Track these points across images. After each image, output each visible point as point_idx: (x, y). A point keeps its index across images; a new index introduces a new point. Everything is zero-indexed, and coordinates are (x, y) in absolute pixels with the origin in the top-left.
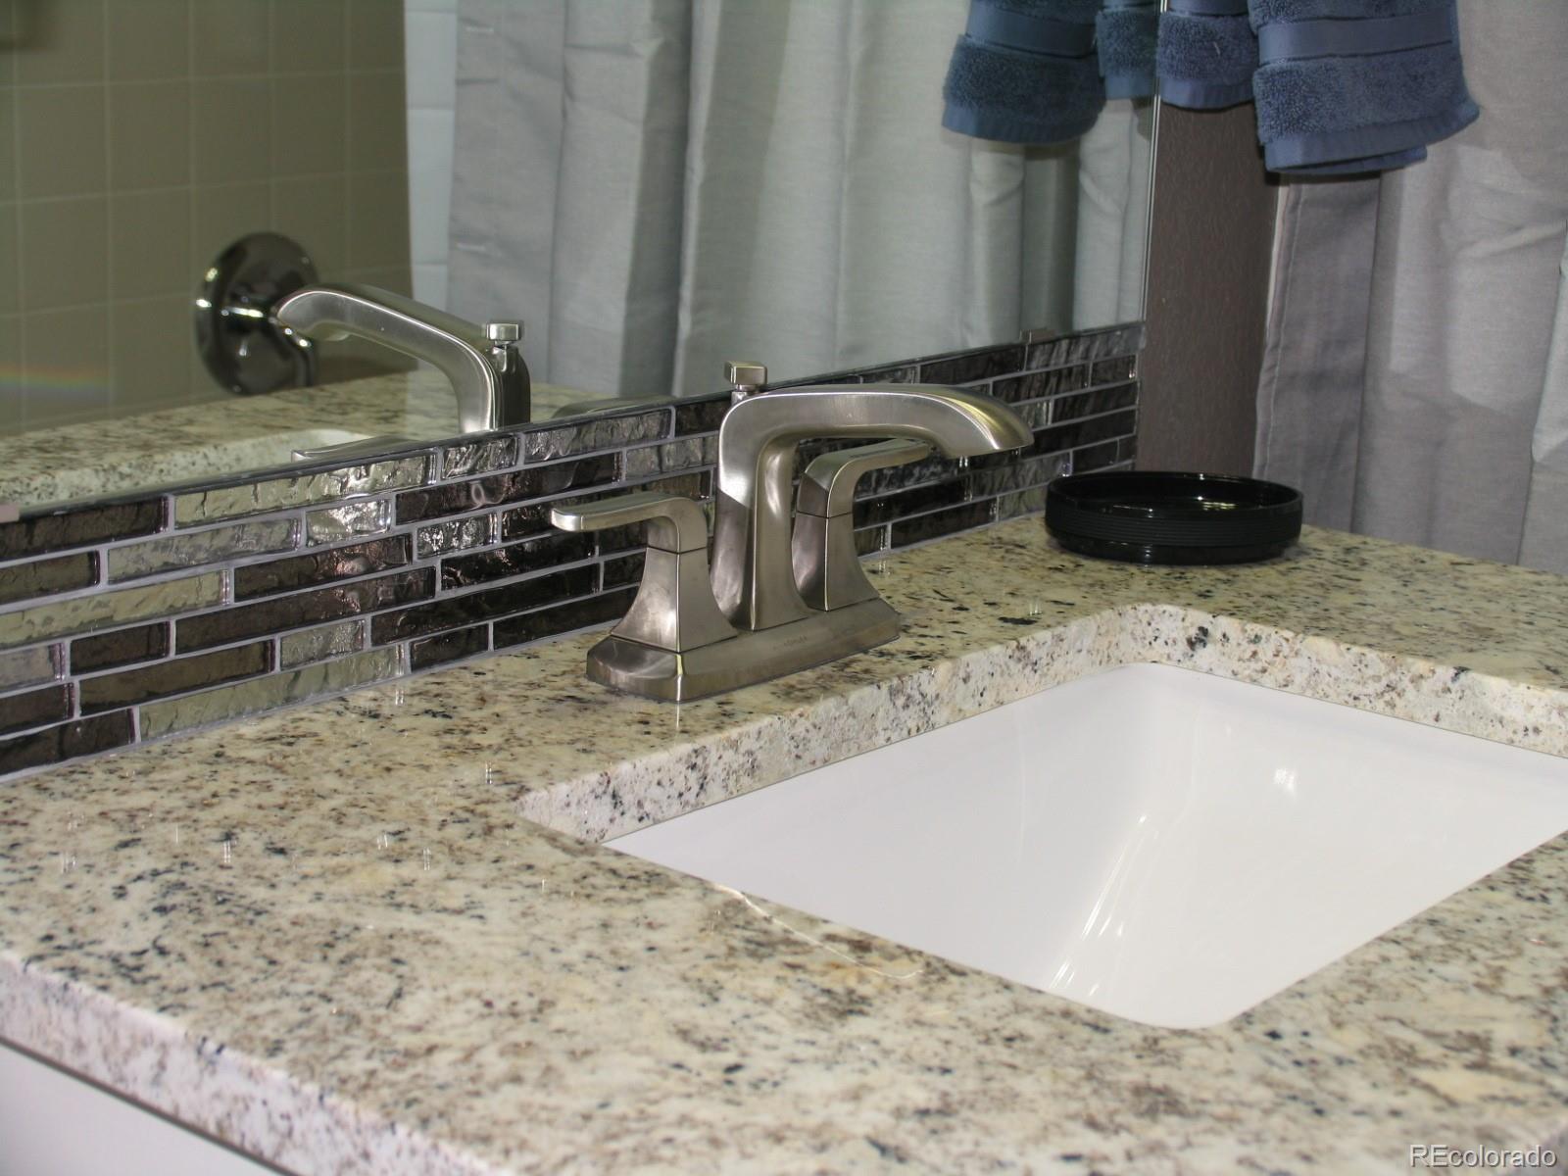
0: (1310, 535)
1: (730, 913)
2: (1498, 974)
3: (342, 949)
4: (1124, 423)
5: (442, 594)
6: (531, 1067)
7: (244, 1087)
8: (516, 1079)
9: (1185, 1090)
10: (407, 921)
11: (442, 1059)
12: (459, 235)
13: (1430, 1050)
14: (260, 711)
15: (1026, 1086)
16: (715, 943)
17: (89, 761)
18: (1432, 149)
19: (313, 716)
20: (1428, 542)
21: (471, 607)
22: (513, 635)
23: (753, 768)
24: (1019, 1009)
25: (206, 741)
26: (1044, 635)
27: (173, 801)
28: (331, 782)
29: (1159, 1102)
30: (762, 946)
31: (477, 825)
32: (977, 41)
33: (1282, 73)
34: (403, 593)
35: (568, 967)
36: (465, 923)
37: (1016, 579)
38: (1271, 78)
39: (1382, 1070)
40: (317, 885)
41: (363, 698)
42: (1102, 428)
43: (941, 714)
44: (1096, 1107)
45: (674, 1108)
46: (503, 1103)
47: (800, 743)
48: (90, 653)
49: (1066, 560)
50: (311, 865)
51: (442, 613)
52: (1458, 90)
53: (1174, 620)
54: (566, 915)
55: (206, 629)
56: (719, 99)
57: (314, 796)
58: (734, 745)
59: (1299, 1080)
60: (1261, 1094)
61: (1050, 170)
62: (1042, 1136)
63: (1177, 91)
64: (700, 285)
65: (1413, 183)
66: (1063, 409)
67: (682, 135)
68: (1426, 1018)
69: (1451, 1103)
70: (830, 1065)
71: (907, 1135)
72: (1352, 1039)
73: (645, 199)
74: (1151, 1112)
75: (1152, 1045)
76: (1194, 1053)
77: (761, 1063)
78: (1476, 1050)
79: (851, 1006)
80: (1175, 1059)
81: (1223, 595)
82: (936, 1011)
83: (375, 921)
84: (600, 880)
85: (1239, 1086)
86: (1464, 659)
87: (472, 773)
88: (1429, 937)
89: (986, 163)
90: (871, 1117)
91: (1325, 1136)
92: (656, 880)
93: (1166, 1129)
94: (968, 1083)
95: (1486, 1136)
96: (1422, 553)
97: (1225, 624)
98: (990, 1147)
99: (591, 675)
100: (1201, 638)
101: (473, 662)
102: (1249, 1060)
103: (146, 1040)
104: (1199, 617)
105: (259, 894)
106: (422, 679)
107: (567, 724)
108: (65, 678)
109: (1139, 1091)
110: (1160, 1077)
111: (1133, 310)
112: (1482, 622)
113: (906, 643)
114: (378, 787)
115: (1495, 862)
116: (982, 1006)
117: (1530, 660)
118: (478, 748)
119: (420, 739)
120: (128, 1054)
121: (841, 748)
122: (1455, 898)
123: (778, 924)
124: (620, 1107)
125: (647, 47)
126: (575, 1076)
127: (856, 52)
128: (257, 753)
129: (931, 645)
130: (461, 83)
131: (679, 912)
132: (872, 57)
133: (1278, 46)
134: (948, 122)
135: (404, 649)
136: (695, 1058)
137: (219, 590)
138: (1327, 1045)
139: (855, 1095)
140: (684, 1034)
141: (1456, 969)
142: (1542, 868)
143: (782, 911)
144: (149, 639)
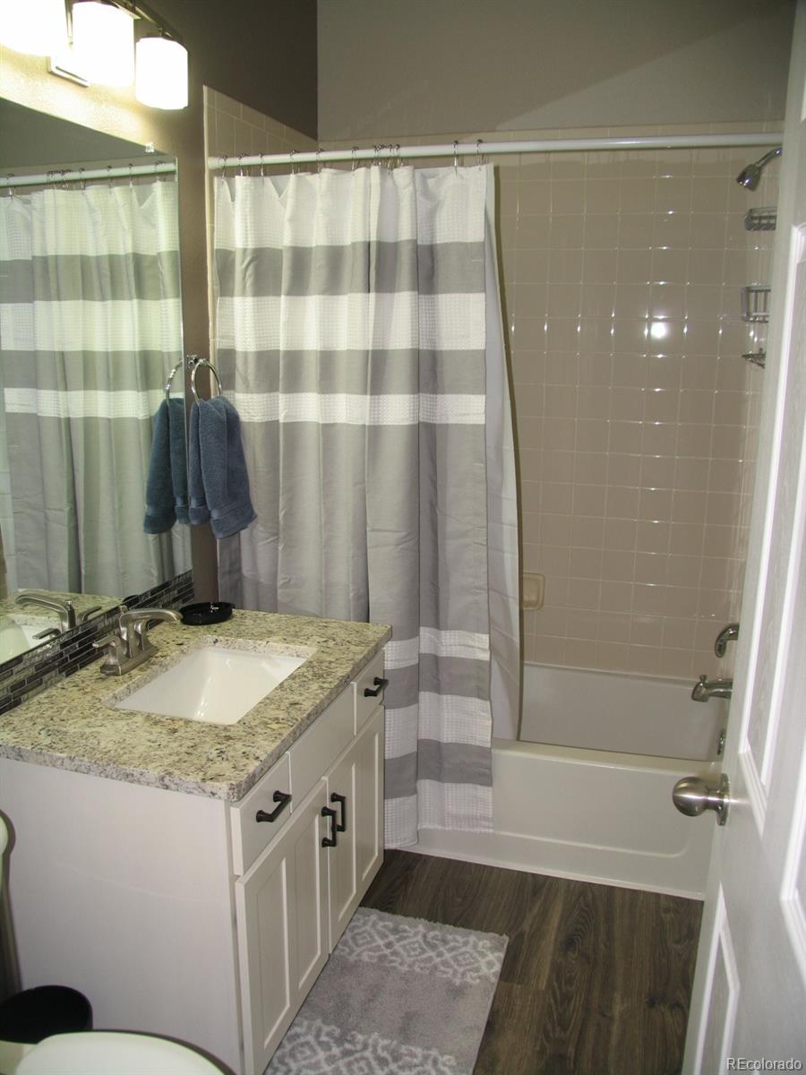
0: (235, 611)
1: (148, 717)
2: (279, 706)
3: (85, 737)
4: (191, 591)
5: (69, 661)
6: (126, 750)
7: (80, 763)
8: (125, 753)
9: (232, 735)
10: (94, 730)
11: (112, 752)
12: (18, 550)
13: (270, 721)
14: (42, 692)
15: (207, 739)
16: (147, 724)
17: (16, 709)
18: (249, 526)
19: (53, 691)
20: (258, 610)
21: (75, 662)
22: (82, 667)
23: (138, 686)
24: (202, 727)
25: (35, 699)
26: (185, 647)
27: (37, 714)
28: (64, 705)
29: (229, 738)
30: (156, 723)
31: (95, 709)
32: (149, 514)
33: (218, 520)
34: (63, 662)
35: (125, 733)
36: (103, 728)
37: (177, 634)
38: (214, 521)
39: (262, 726)
40: (73, 726)
41: (59, 685)
42: (186, 594)
43: (169, 667)
44: (219, 741)
45: (153, 753)
46: (125, 757)
47: (145, 679)
48: (13, 688)
49: (185, 627)
50: (70, 722)
51: (69, 665)
52: (253, 512)
53: (210, 638)
54: (120, 724)
55: (31, 679)
56: (86, 520)
57: (63, 708)
58: (134, 683)
59: (250, 730)
60: (244, 734)
61: (164, 535)
62: (212, 747)
63: (194, 522)
64: (86, 562)
65: (244, 534)
66: (179, 592)
67: (76, 528)
68: (268, 716)
69: (274, 730)
70: (175, 741)
71: (190, 750)
72: (257, 722)
73: (70, 543)
74: (227, 740)
75: (225, 729)
76: (232, 729)
77: (164, 743)
78: (277, 720)
79: (175, 731)
80: (229, 731)
81: (219, 631)
82: (188, 729)
83: (88, 730)
84: (123, 715)
85: (240, 733)
86: (268, 639)
87: (89, 698)
88: (268, 701)
89: (151, 537)
90: (184, 749)
91: (255, 739)
92: (132, 714)
93: (231, 742)
94: (197, 741)
95: (280, 734)
96: (257, 613)
97: (221, 638)
98: (204, 750)
99: (101, 672)
100: (216, 641)
101: (77, 673)
102: (241, 729)
103: (59, 758)
104: (215, 637)
105: (64, 729)
106: (68, 679)
107: (102, 685)
108: (10, 694)
109: (225, 737)
110: (228, 734)
111: (189, 567)
112: (270, 629)
113: (159, 654)
114: (73, 704)
115: (277, 685)
116: (196, 727)
117: (280, 637)
118: (87, 692)
119: (75, 694)
120: (55, 762)
121: (152, 677)
122: (271, 693)
123: (157, 718)
124: (145, 754)
125: (67, 509)
126: (135, 751)
127: (116, 506)
128: (46, 701)
129: (165, 653)
130: (15, 513)
131: (139, 719)
132: (120, 507)
133: (215, 515)
134: (145, 531)
135: (64, 673)
136: (152, 744)
137: (32, 671)
138: (253, 724)
139: (181, 746)
140: (149, 741)
141: (273, 706)
142: (285, 684)
143: (157, 715)
144: (22, 683)
